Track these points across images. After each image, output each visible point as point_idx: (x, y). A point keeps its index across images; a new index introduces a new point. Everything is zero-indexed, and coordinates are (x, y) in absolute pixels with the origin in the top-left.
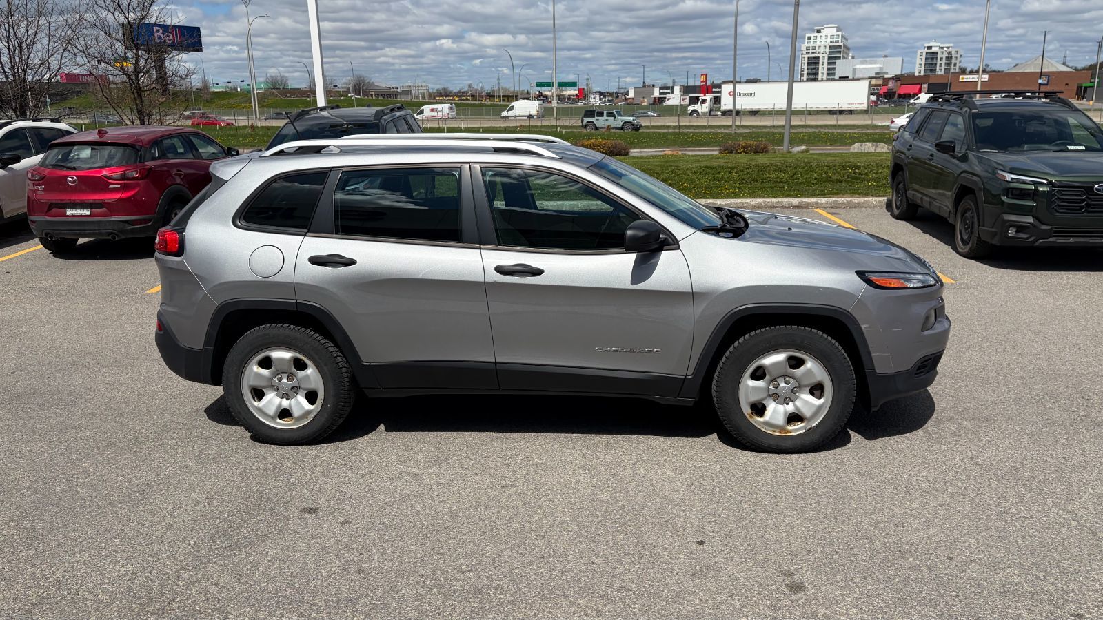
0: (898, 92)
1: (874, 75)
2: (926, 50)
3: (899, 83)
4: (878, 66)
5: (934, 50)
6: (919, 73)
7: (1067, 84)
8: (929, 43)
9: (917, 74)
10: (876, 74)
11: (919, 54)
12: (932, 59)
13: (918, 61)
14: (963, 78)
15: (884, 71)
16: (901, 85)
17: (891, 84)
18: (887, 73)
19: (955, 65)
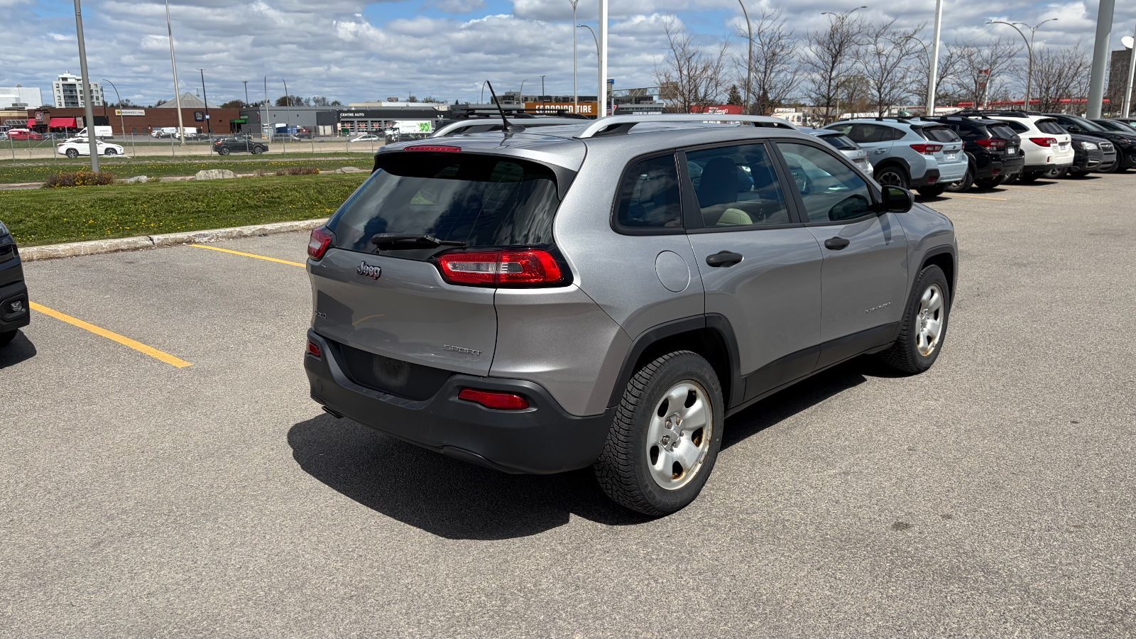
0: (50, 125)
1: (11, 106)
2: (61, 82)
3: (48, 115)
4: (14, 96)
5: (70, 81)
6: (60, 105)
7: (220, 121)
8: (62, 74)
9: (58, 107)
10: (13, 105)
11: (55, 86)
12: (71, 91)
13: (57, 94)
14: (119, 112)
15: (22, 102)
16: (51, 118)
17: (39, 117)
18: (26, 105)
19: (97, 98)
